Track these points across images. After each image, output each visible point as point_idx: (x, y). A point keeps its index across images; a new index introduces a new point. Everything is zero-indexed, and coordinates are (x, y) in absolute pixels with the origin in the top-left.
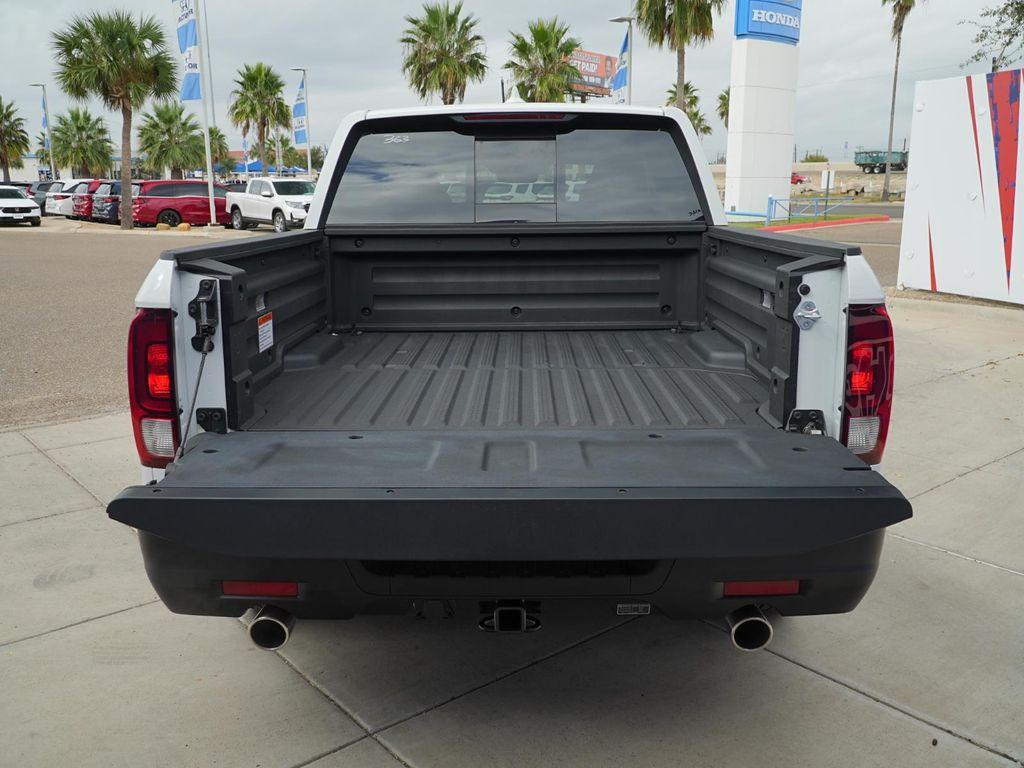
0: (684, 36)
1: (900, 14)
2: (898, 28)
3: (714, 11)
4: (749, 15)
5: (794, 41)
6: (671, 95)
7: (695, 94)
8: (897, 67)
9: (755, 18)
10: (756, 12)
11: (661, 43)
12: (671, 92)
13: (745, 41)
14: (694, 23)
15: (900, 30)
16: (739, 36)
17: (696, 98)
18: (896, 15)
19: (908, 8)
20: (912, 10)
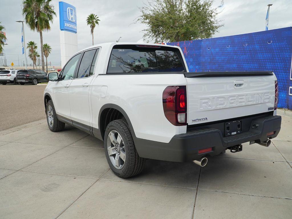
0: (42, 28)
1: (92, 28)
2: (92, 31)
3: (50, 22)
4: (64, 24)
5: (76, 32)
6: (28, 45)
7: (36, 45)
8: (93, 42)
9: (66, 25)
10: (66, 24)
11: (34, 29)
12: (28, 44)
13: (63, 31)
14: (45, 25)
15: (93, 32)
16: (61, 30)
17: (36, 46)
18: (91, 28)
19: (94, 27)
20: (95, 27)
